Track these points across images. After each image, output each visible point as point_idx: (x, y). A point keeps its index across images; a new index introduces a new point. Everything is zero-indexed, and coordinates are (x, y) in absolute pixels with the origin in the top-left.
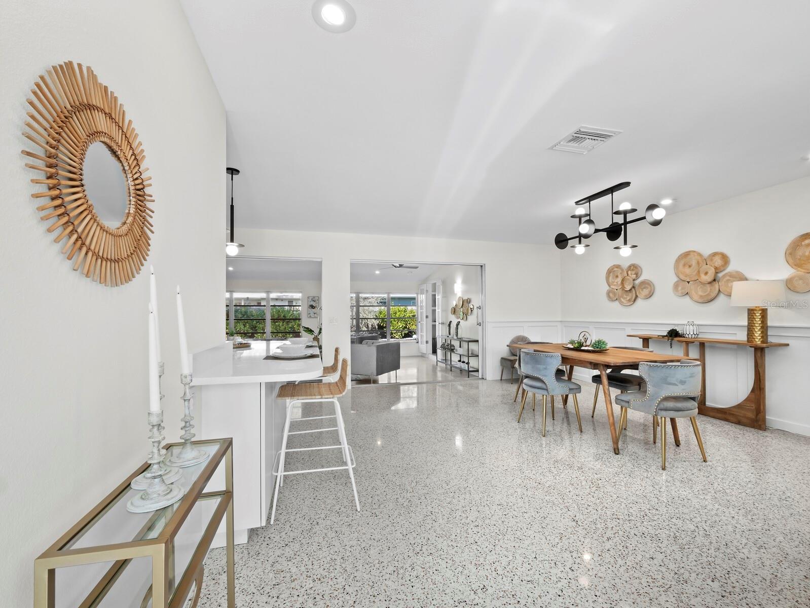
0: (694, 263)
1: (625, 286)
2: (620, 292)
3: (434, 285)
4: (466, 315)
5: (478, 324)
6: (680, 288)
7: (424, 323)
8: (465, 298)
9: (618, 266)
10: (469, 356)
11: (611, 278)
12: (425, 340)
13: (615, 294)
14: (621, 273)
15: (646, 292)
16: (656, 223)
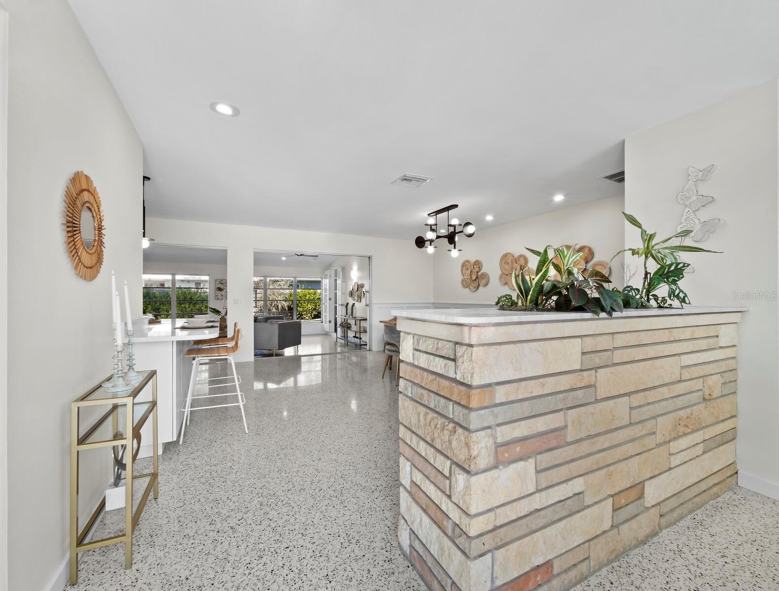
0: (510, 261)
1: (472, 277)
2: (469, 280)
3: (336, 271)
4: (360, 299)
5: (366, 305)
6: (503, 279)
7: (328, 304)
8: (359, 283)
9: (468, 261)
10: (360, 332)
11: (464, 270)
12: (328, 320)
13: (466, 282)
14: (470, 267)
15: (484, 282)
16: (470, 236)
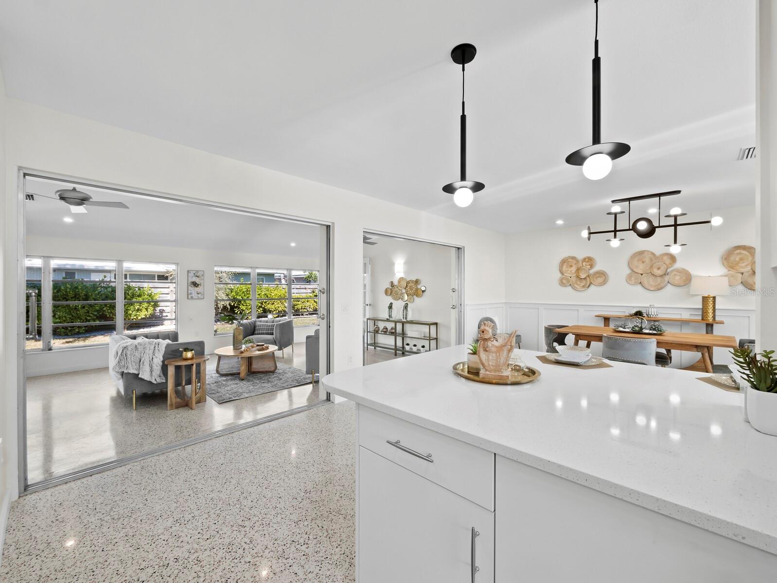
1: (580, 274)
2: (574, 279)
4: (412, 297)
6: (633, 279)
8: (410, 279)
9: (573, 258)
10: (430, 340)
11: (564, 267)
13: (568, 281)
14: (576, 264)
15: (600, 280)
